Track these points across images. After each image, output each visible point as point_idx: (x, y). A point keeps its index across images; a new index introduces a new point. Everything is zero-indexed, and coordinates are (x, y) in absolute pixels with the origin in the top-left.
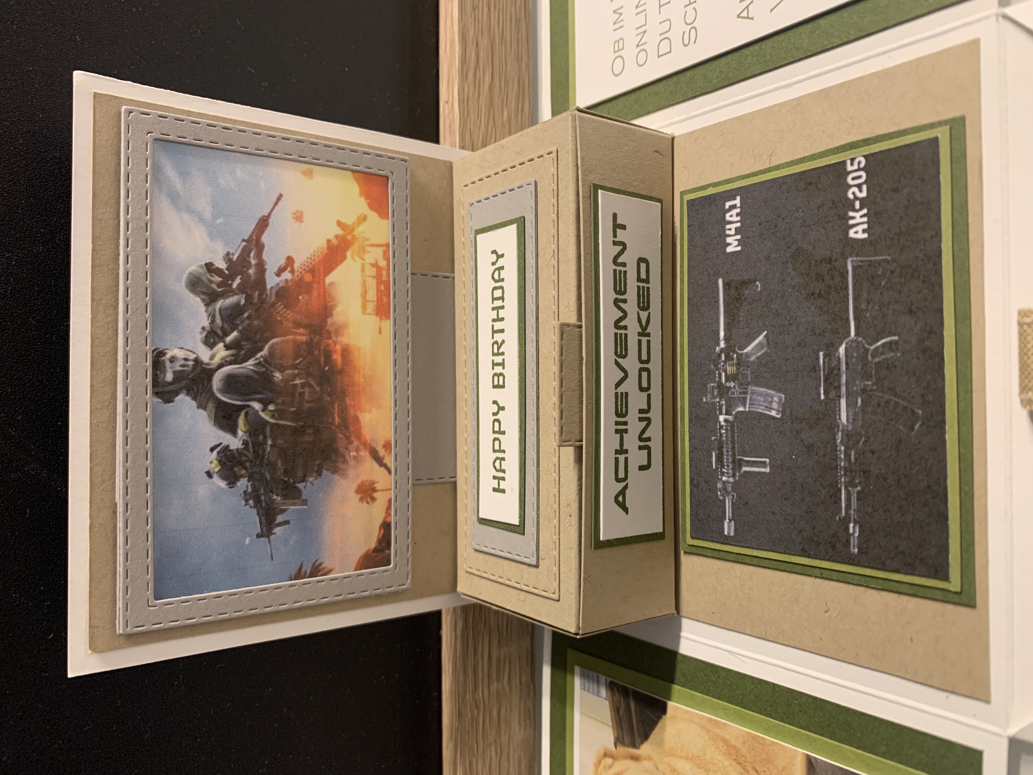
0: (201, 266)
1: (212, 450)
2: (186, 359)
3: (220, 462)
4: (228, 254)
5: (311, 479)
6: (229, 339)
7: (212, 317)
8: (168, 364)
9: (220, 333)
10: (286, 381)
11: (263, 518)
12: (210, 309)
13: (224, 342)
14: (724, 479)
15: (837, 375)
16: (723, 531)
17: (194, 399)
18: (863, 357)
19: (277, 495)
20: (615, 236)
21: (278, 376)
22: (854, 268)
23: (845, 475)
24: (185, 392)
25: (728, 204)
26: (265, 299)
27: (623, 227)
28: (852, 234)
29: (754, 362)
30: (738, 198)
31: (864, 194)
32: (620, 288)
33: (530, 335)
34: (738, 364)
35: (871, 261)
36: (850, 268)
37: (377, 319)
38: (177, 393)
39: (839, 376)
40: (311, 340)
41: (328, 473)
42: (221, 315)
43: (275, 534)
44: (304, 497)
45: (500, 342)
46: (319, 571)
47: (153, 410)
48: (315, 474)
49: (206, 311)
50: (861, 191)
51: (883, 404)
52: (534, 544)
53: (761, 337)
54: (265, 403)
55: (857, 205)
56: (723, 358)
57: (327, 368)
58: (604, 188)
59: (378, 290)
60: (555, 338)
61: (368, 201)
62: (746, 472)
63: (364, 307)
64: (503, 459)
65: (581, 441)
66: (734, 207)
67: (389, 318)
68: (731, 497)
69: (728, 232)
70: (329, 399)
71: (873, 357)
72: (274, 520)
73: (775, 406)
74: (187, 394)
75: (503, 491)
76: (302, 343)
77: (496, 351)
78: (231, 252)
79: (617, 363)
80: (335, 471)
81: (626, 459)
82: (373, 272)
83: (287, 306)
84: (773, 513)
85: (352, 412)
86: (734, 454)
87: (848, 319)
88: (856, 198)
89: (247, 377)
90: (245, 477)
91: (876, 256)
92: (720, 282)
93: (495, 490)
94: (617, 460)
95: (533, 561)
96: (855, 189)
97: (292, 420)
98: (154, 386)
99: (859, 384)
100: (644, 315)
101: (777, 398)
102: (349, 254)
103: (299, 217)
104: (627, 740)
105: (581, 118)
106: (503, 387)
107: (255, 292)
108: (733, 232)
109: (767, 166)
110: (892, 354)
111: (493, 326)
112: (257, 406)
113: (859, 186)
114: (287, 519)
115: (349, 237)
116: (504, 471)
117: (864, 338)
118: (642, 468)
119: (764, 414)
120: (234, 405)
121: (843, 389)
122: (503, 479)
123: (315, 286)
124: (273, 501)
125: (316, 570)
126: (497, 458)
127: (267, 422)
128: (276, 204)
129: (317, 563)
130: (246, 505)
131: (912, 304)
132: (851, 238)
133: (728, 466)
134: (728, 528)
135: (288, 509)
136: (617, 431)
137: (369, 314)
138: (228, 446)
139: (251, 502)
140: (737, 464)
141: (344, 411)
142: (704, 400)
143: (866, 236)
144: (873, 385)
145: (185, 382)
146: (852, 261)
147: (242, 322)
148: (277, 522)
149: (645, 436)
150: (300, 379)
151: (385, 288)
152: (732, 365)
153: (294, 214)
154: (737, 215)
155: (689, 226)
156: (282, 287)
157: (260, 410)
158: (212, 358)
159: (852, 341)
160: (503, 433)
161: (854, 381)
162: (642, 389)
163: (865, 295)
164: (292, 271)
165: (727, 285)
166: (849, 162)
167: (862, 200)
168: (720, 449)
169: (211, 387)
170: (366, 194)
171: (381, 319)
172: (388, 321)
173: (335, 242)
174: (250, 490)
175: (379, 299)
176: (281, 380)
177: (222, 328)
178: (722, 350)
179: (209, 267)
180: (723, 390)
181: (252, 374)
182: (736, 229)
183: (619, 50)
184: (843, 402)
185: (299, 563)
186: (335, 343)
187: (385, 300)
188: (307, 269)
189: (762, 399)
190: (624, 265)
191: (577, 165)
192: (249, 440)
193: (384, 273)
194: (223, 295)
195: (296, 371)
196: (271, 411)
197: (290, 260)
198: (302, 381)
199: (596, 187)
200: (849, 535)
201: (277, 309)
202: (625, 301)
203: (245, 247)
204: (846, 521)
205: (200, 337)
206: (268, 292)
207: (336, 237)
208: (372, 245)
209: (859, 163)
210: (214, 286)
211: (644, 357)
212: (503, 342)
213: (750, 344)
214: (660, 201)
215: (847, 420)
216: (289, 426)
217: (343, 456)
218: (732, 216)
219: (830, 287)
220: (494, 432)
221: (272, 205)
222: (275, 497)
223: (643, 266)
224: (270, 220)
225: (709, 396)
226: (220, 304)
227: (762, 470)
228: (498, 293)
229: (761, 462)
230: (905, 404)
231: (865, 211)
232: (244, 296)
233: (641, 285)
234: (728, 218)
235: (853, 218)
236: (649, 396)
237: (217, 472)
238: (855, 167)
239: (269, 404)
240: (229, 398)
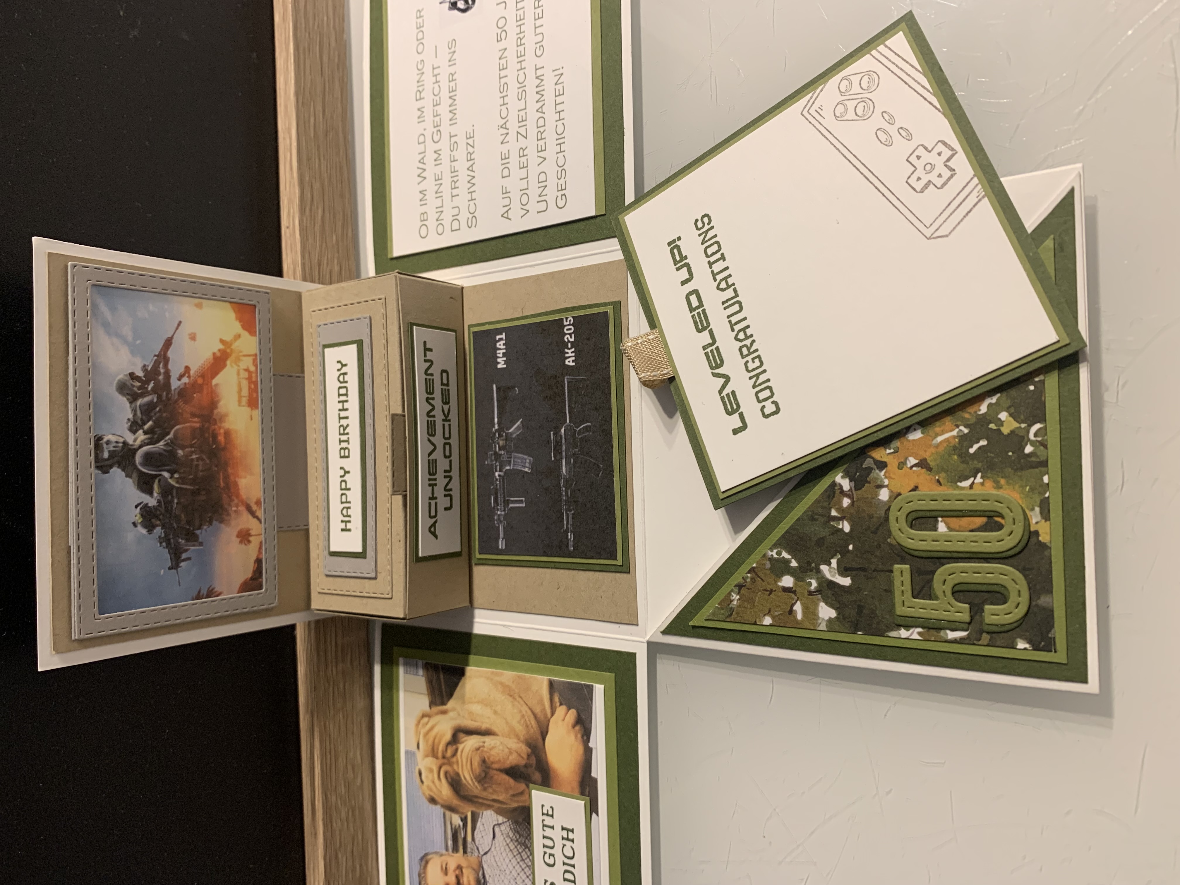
0: (126, 375)
1: (136, 507)
2: (117, 442)
3: (142, 515)
4: (144, 366)
5: (205, 527)
6: (146, 427)
7: (134, 411)
8: (105, 446)
9: (140, 422)
10: (186, 456)
11: (173, 555)
12: (133, 406)
13: (143, 429)
14: (499, 513)
15: (560, 445)
16: (498, 547)
17: (123, 470)
18: (573, 435)
19: (182, 539)
20: (425, 356)
21: (180, 452)
22: (568, 382)
23: (565, 505)
24: (117, 465)
25: (498, 337)
26: (171, 397)
27: (431, 350)
28: (567, 363)
29: (515, 438)
30: (504, 334)
31: (572, 340)
32: (430, 390)
33: (369, 421)
34: (506, 440)
35: (576, 379)
36: (566, 382)
37: (249, 409)
38: (111, 467)
39: (561, 446)
40: (203, 426)
41: (217, 523)
42: (140, 410)
43: (181, 567)
44: (200, 540)
45: (345, 425)
46: (213, 593)
47: (96, 479)
48: (207, 524)
49: (130, 407)
50: (571, 337)
51: (583, 462)
52: (373, 564)
53: (519, 423)
54: (172, 472)
55: (569, 345)
56: (497, 435)
57: (214, 446)
58: (418, 325)
59: (250, 388)
60: (387, 423)
61: (242, 324)
62: (511, 507)
63: (240, 401)
64: (349, 508)
65: (406, 491)
66: (501, 339)
67: (257, 408)
68: (503, 524)
69: (498, 355)
70: (216, 469)
71: (578, 435)
72: (180, 557)
73: (527, 465)
74: (119, 467)
75: (349, 530)
76: (196, 429)
77: (342, 432)
78: (147, 364)
79: (429, 440)
80: (222, 521)
81: (436, 503)
82: (246, 375)
83: (186, 402)
84: (528, 532)
85: (232, 478)
86: (504, 497)
87: (565, 412)
88: (569, 341)
89: (160, 454)
90: (159, 526)
91: (579, 376)
92: (494, 386)
93: (343, 530)
94: (430, 504)
95: (373, 575)
96: (568, 336)
97: (191, 485)
98: (96, 462)
99: (572, 451)
100: (446, 408)
101: (528, 460)
102: (228, 362)
103: (193, 337)
104: (438, 701)
105: (400, 278)
106: (348, 457)
107: (163, 392)
108: (501, 355)
109: (520, 315)
110: (588, 433)
111: (339, 414)
112: (166, 474)
113: (570, 334)
114: (189, 556)
115: (228, 351)
116: (350, 516)
117: (574, 424)
118: (446, 509)
119: (522, 470)
120: (150, 475)
121: (564, 454)
122: (349, 522)
123: (205, 387)
124: (179, 543)
125: (210, 594)
126: (344, 508)
127: (173, 486)
128: (177, 329)
129: (211, 588)
130: (160, 546)
131: (597, 405)
132: (567, 365)
133: (501, 504)
134: (501, 544)
135: (189, 549)
136: (430, 485)
137: (243, 406)
138: (147, 504)
139: (164, 544)
140: (507, 502)
141: (226, 478)
142: (486, 463)
143: (574, 364)
144: (578, 451)
145: (116, 458)
146: (567, 378)
147: (155, 414)
148: (182, 558)
149: (448, 488)
150: (196, 455)
151: (255, 387)
152: (502, 440)
153: (190, 335)
154: (504, 344)
155: (474, 349)
156: (181, 389)
157: (168, 478)
158: (135, 441)
159: (568, 425)
160: (349, 489)
161: (569, 449)
162: (445, 457)
163: (574, 399)
164: (189, 377)
165: (498, 389)
166: (565, 319)
167: (572, 343)
168: (496, 494)
169: (135, 461)
170: (240, 319)
171: (252, 409)
172: (257, 411)
173: (218, 354)
174: (163, 535)
175: (250, 395)
176: (183, 456)
177: (142, 419)
178: (496, 430)
179: (132, 375)
180: (497, 456)
181: (162, 452)
182: (503, 353)
183: (424, 220)
184: (564, 461)
185: (198, 589)
186: (220, 428)
187: (255, 395)
188: (199, 375)
189: (520, 461)
190: (432, 375)
191: (399, 309)
192: (162, 500)
193: (254, 375)
194: (142, 395)
195: (193, 449)
196: (176, 478)
197: (187, 369)
198: (197, 456)
199: (412, 325)
200: (568, 540)
201: (178, 404)
202: (433, 399)
203: (156, 360)
204: (566, 532)
205: (127, 426)
206: (173, 392)
207: (219, 350)
208: (245, 356)
209: (570, 321)
210: (135, 389)
211: (447, 435)
212: (348, 425)
213: (513, 426)
214: (455, 331)
215: (566, 472)
216: (189, 489)
217: (227, 511)
218: (501, 345)
219: (556, 393)
220: (342, 489)
221: (175, 329)
222: (180, 540)
223: (445, 375)
224: (173, 341)
225: (489, 460)
226: (139, 402)
227: (521, 505)
228: (343, 391)
229: (520, 500)
230: (594, 462)
231: (573, 350)
232: (156, 395)
233: (444, 387)
234: (498, 346)
235: (568, 353)
236: (450, 461)
237: (140, 523)
238: (568, 323)
239: (175, 473)
240: (147, 469)
